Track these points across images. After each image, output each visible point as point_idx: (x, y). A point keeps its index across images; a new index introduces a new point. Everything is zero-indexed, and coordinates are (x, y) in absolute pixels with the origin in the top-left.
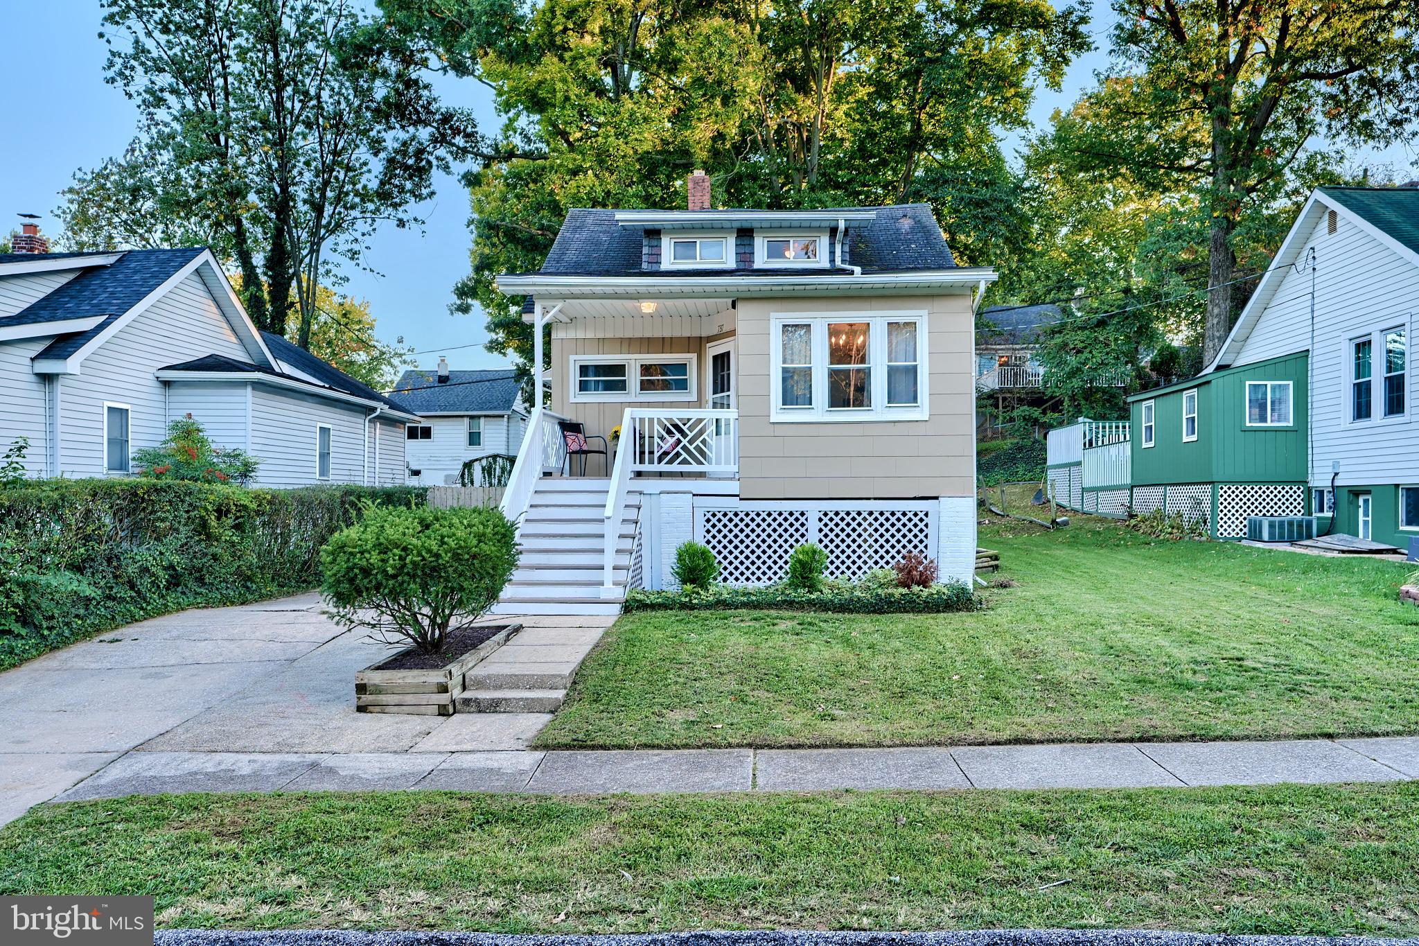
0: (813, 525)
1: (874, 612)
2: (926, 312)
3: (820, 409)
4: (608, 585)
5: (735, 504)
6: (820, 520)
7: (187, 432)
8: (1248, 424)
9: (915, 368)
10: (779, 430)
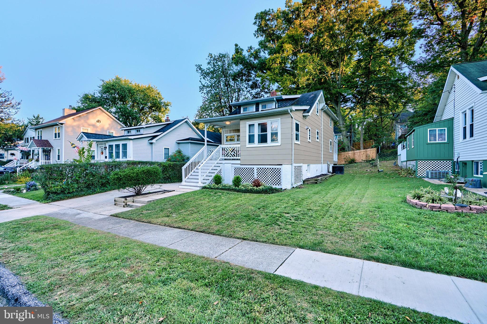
0: (255, 171)
1: (244, 192)
2: (280, 119)
3: (256, 144)
4: (200, 183)
5: (239, 166)
6: (257, 170)
7: (179, 152)
8: (429, 142)
9: (277, 133)
10: (248, 149)
